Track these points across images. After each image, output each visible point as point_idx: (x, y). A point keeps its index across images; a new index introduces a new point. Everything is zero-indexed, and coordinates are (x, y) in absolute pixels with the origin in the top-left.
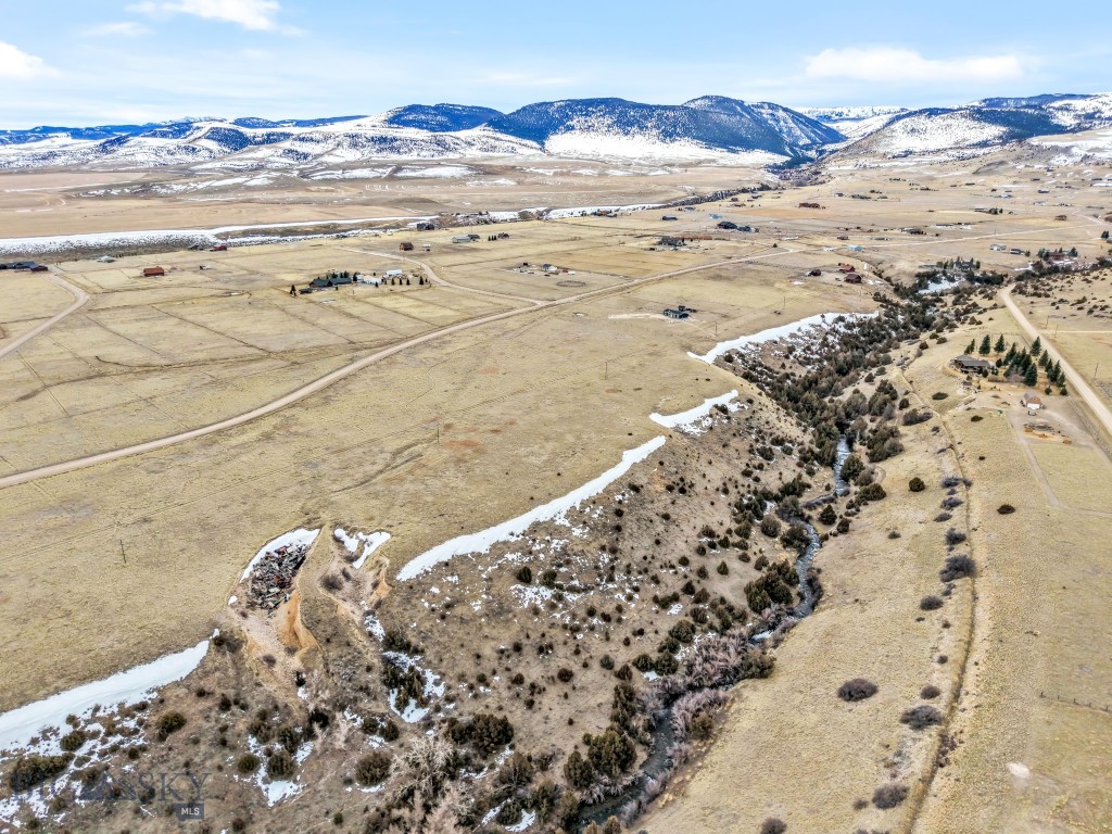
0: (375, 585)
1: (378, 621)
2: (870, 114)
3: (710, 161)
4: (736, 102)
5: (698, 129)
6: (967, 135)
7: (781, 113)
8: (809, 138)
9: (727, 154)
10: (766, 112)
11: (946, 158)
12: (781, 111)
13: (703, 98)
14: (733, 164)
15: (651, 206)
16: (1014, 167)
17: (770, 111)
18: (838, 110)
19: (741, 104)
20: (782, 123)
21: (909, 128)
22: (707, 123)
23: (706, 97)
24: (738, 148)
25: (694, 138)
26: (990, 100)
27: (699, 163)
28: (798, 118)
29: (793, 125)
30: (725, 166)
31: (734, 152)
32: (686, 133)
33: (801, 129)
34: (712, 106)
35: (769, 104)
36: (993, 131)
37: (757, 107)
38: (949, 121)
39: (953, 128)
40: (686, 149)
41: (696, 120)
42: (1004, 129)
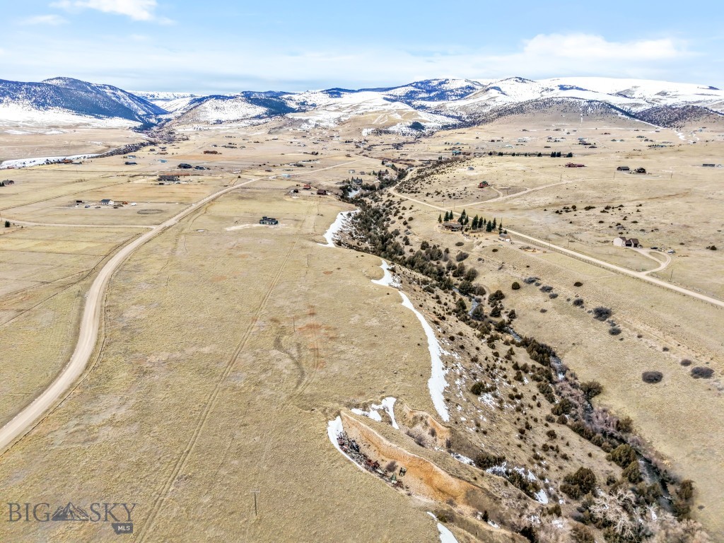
0: (433, 433)
1: (459, 455)
2: (173, 97)
3: (85, 124)
4: (85, 83)
5: (66, 100)
6: (248, 112)
7: (119, 93)
8: (144, 110)
9: (95, 119)
10: (108, 92)
11: (244, 125)
12: (119, 92)
13: (57, 79)
14: (104, 127)
15: (90, 155)
16: (288, 130)
17: (112, 91)
18: (151, 93)
19: (89, 84)
20: (122, 100)
21: (214, 107)
22: (71, 97)
23: (59, 78)
24: (101, 116)
25: (64, 107)
26: (246, 92)
27: (77, 126)
28: (131, 96)
29: (130, 101)
30: (99, 128)
31: (100, 118)
32: (56, 103)
33: (137, 104)
34: (67, 85)
35: (110, 86)
36: (261, 110)
37: (101, 87)
38: (236, 103)
39: (239, 107)
40: (59, 116)
41: (61, 94)
42: (266, 109)
